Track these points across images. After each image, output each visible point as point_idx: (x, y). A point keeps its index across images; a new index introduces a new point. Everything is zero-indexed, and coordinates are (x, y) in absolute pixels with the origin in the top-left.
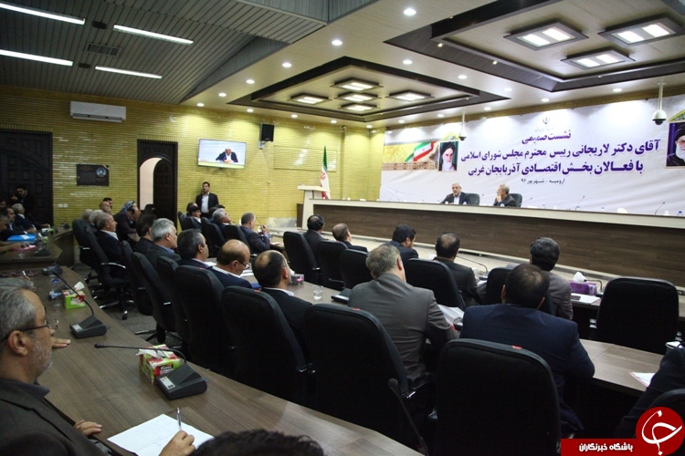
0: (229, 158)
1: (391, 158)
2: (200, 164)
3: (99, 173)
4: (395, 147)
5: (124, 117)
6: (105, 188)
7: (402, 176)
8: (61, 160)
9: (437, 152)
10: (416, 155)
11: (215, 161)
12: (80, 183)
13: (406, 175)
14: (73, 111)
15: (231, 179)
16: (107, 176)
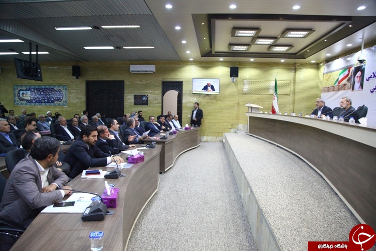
0: (209, 88)
1: (327, 83)
2: (193, 92)
3: (144, 99)
4: (329, 74)
5: (154, 70)
6: (146, 106)
7: (331, 97)
8: (128, 93)
9: (351, 76)
10: (339, 80)
11: (202, 90)
12: (136, 104)
13: (334, 95)
14: (131, 70)
15: (213, 101)
16: (147, 100)
